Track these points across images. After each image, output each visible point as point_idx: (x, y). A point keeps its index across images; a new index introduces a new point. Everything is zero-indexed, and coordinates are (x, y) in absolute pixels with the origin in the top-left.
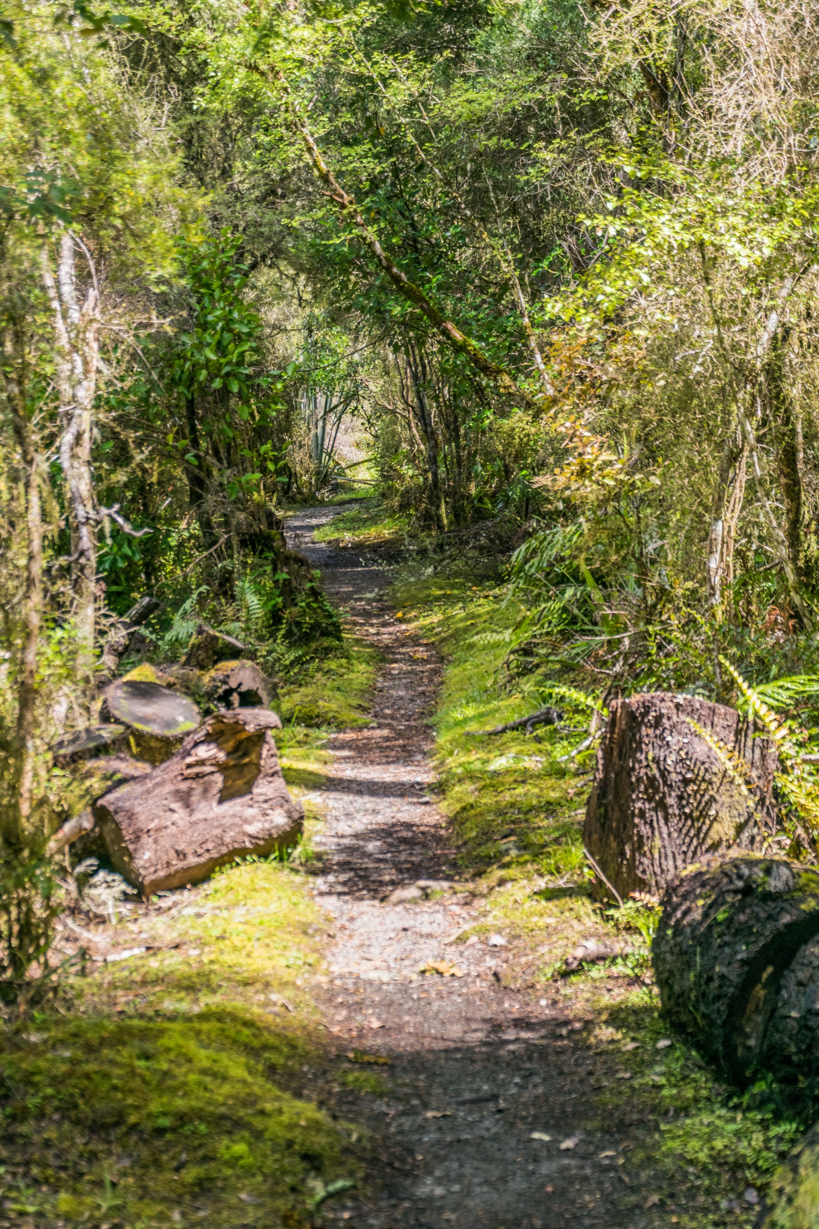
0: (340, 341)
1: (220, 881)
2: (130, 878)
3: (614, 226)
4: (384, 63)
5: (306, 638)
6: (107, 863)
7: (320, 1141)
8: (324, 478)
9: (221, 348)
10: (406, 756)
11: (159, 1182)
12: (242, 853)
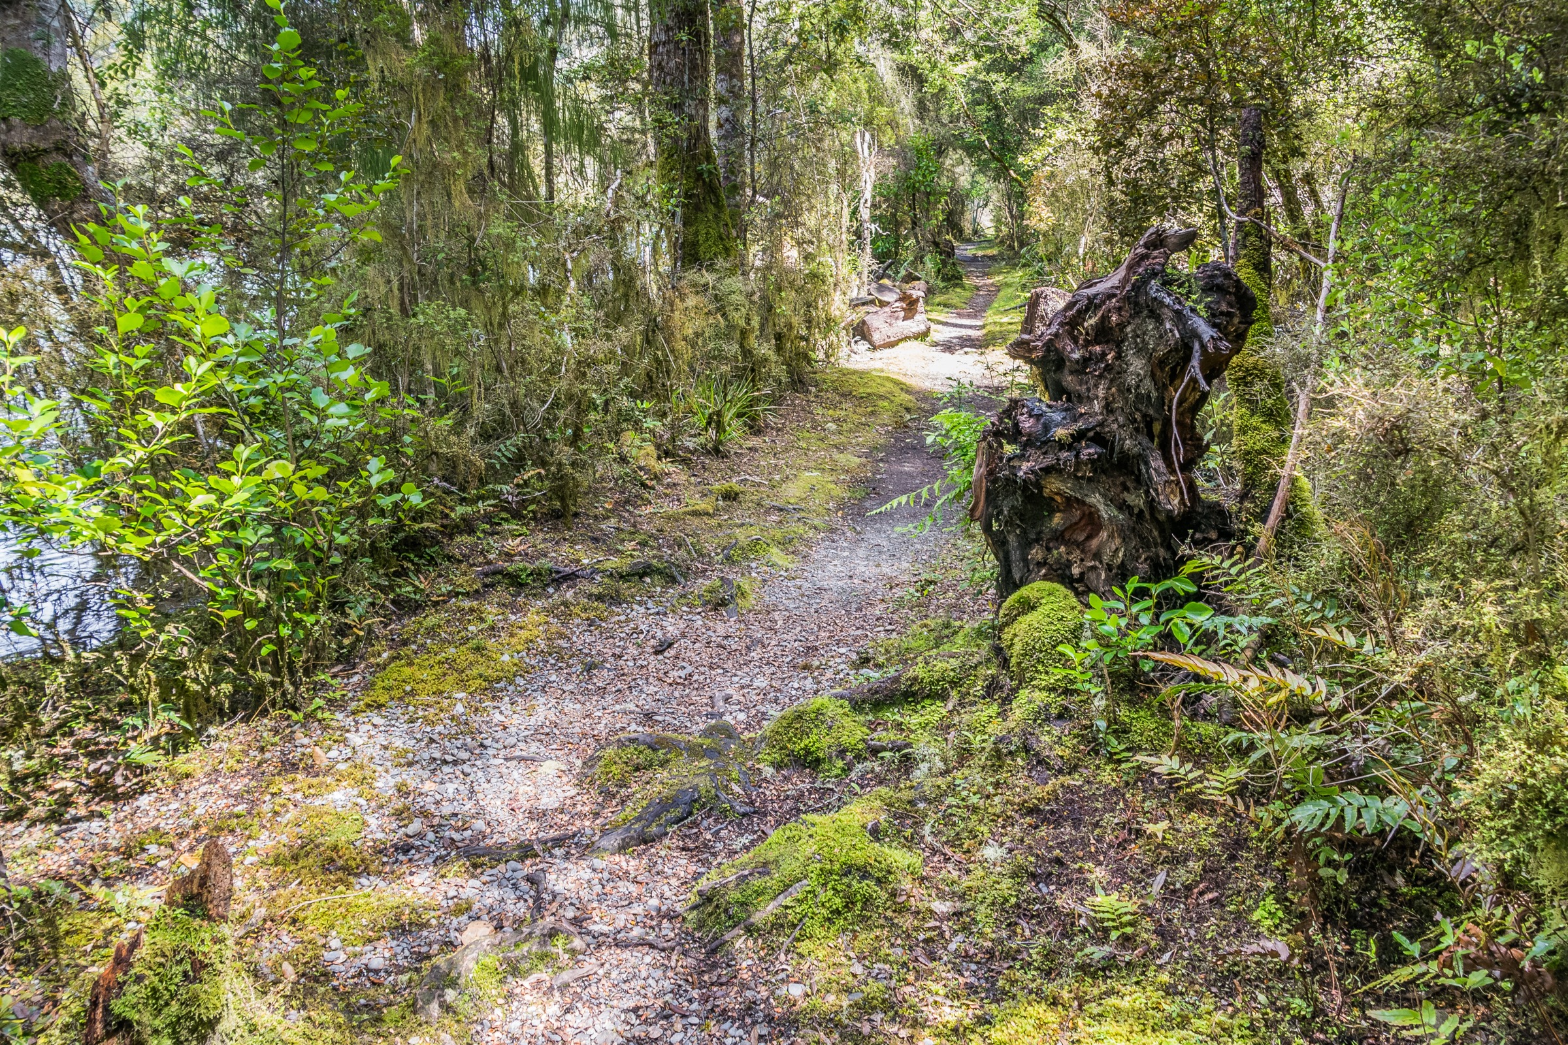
0: (981, 178)
1: (901, 345)
2: (871, 343)
3: (1042, 133)
4: (994, 76)
5: (949, 280)
6: (864, 338)
7: (910, 405)
8: (975, 232)
9: (924, 176)
10: (975, 317)
11: (860, 410)
12: (909, 338)
